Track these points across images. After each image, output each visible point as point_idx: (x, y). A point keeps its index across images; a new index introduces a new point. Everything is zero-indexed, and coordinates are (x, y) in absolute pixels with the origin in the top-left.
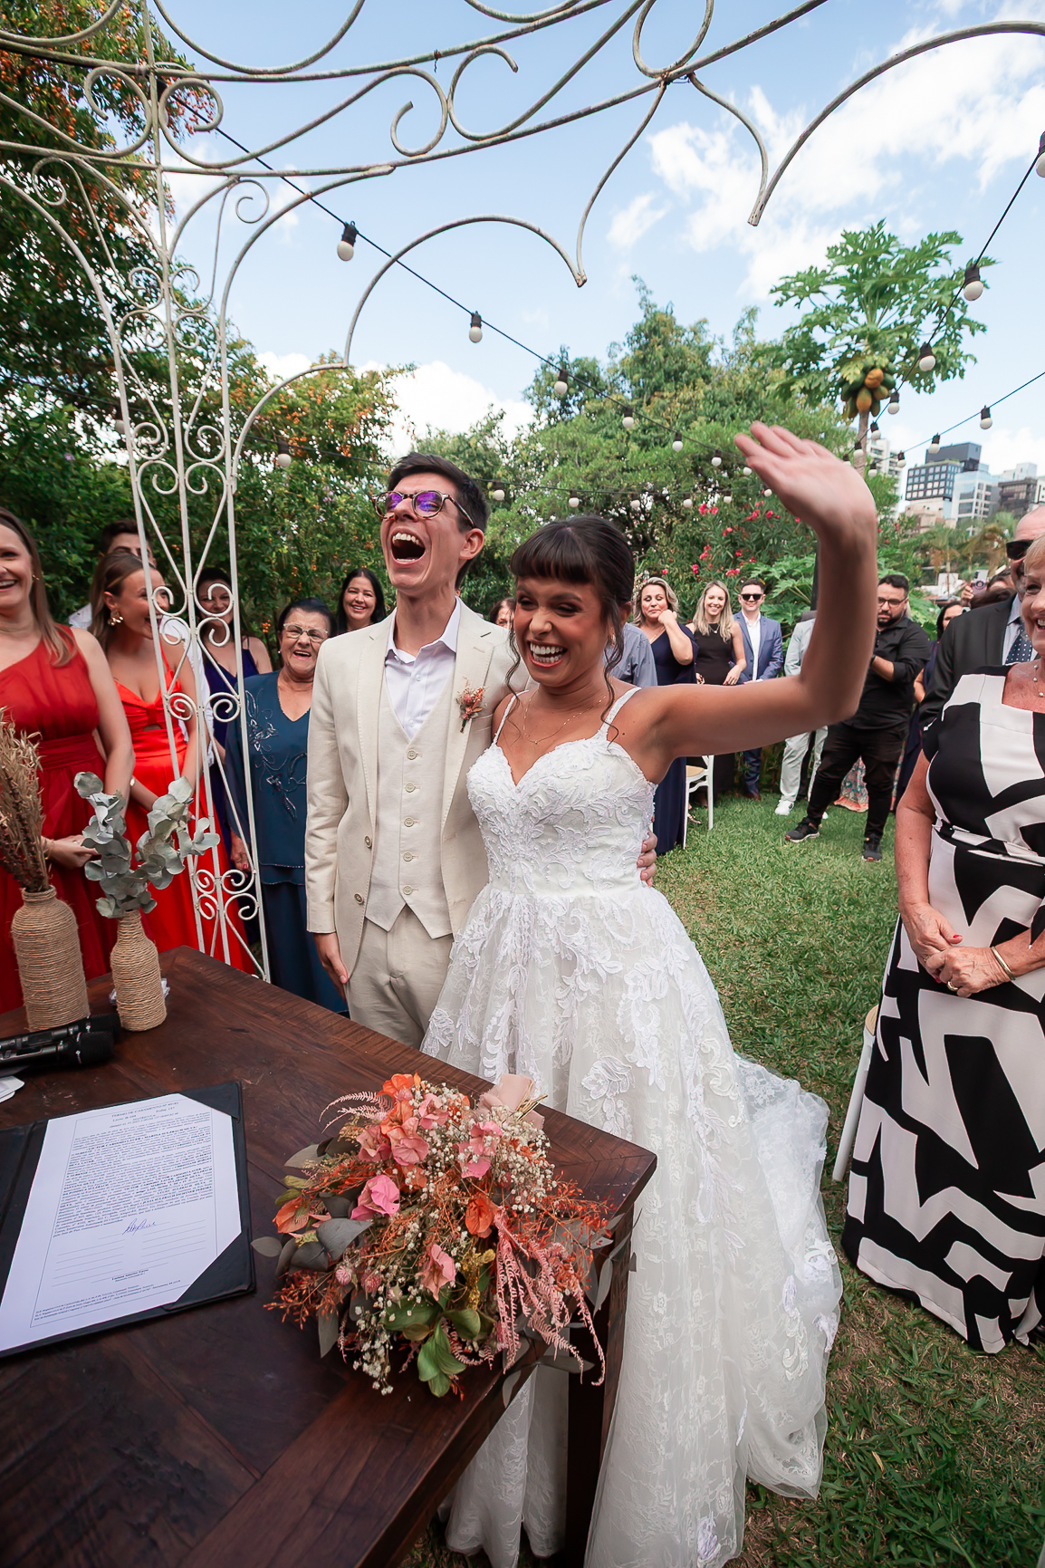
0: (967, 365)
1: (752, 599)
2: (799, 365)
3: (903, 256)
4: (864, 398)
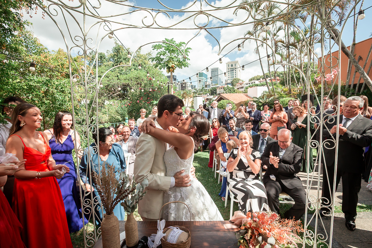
0: (189, 65)
2: (159, 61)
3: (176, 45)
4: (171, 69)
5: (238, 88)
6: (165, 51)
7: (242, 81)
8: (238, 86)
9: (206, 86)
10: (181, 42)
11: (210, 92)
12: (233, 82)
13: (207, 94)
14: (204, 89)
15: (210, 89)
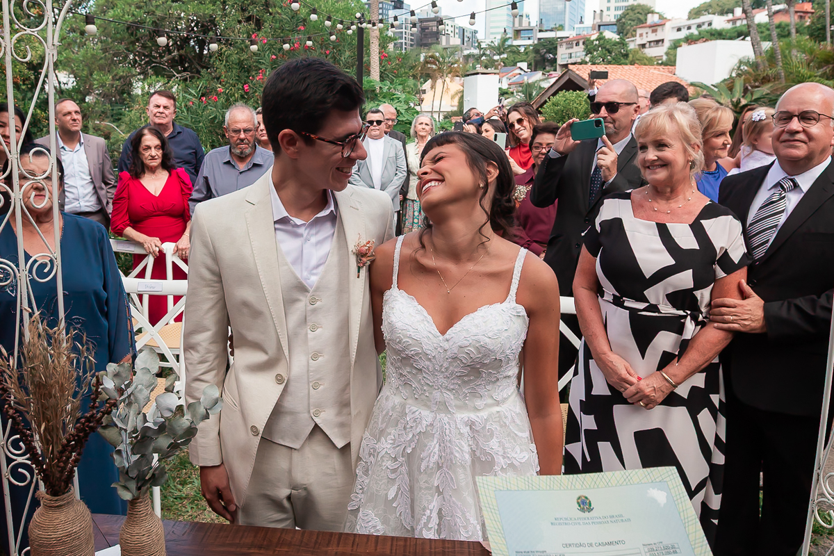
5: (643, 46)
7: (661, 17)
8: (641, 35)
9: (518, 33)
11: (532, 55)
12: (623, 20)
13: (519, 65)
14: (509, 43)
15: (530, 45)
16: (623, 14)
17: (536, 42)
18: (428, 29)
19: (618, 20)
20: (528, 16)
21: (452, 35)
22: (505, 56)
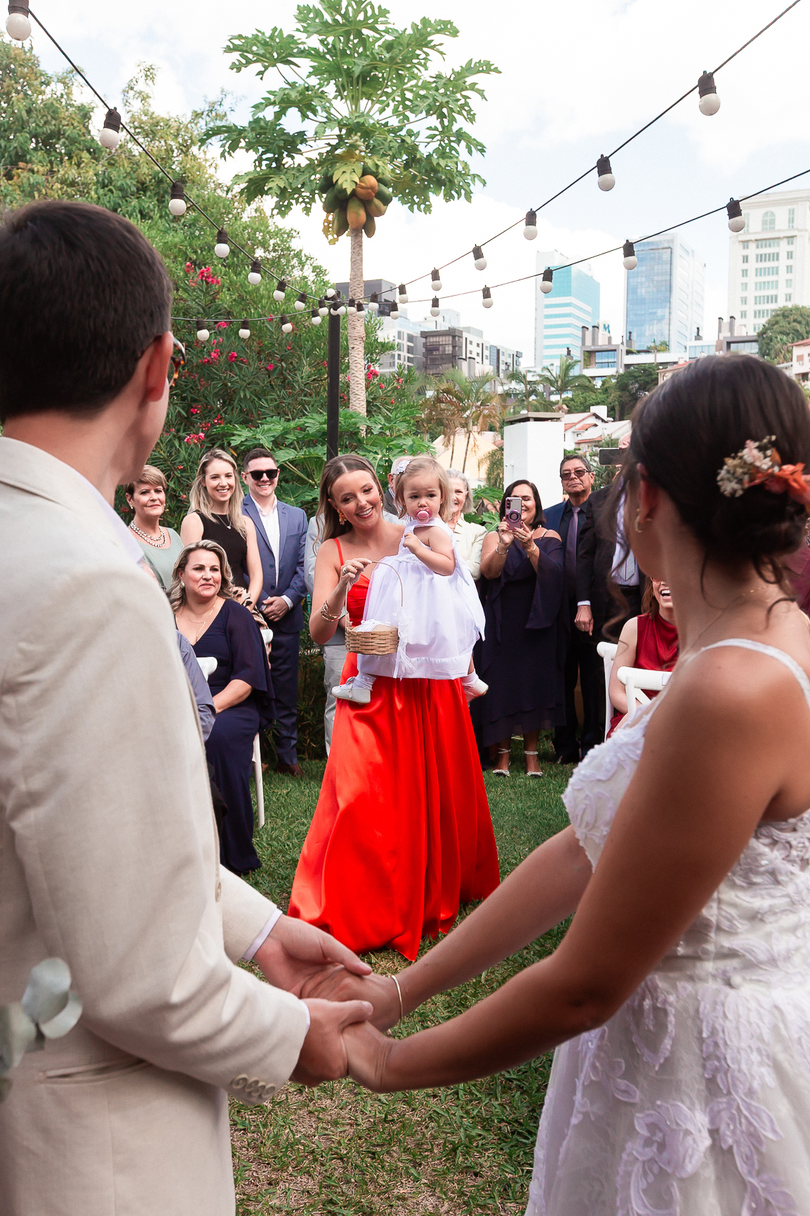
0: (476, 187)
1: (265, 477)
2: (270, 155)
3: (389, 38)
4: (356, 214)
6: (314, 81)
9: (590, 355)
10: (425, 21)
11: (614, 395)
12: (769, 333)
13: (594, 409)
14: (574, 372)
15: (612, 376)
16: (769, 322)
17: (622, 371)
18: (438, 350)
19: (761, 334)
20: (607, 328)
21: (479, 359)
22: (569, 395)
